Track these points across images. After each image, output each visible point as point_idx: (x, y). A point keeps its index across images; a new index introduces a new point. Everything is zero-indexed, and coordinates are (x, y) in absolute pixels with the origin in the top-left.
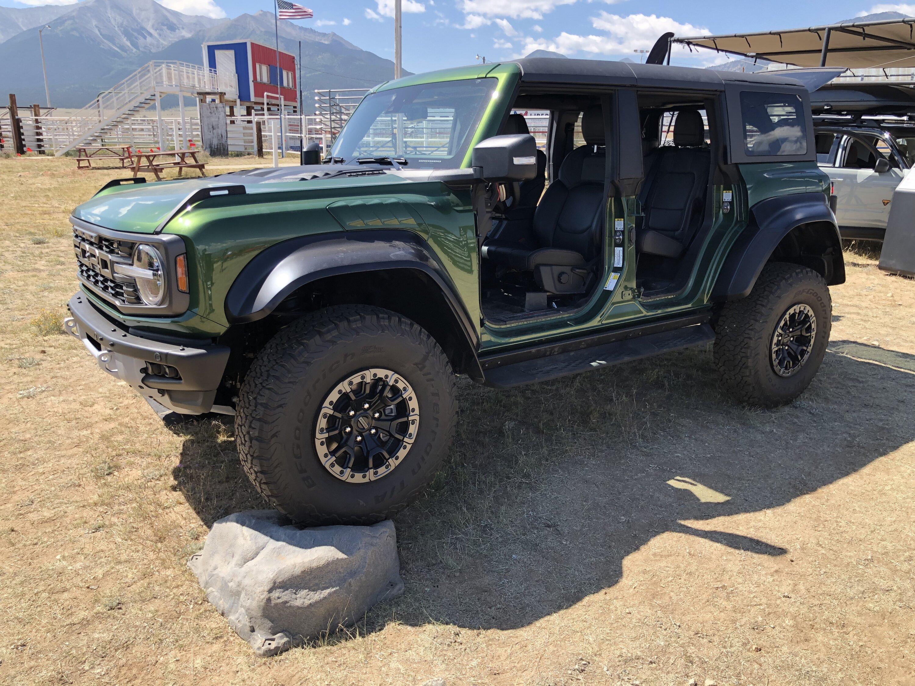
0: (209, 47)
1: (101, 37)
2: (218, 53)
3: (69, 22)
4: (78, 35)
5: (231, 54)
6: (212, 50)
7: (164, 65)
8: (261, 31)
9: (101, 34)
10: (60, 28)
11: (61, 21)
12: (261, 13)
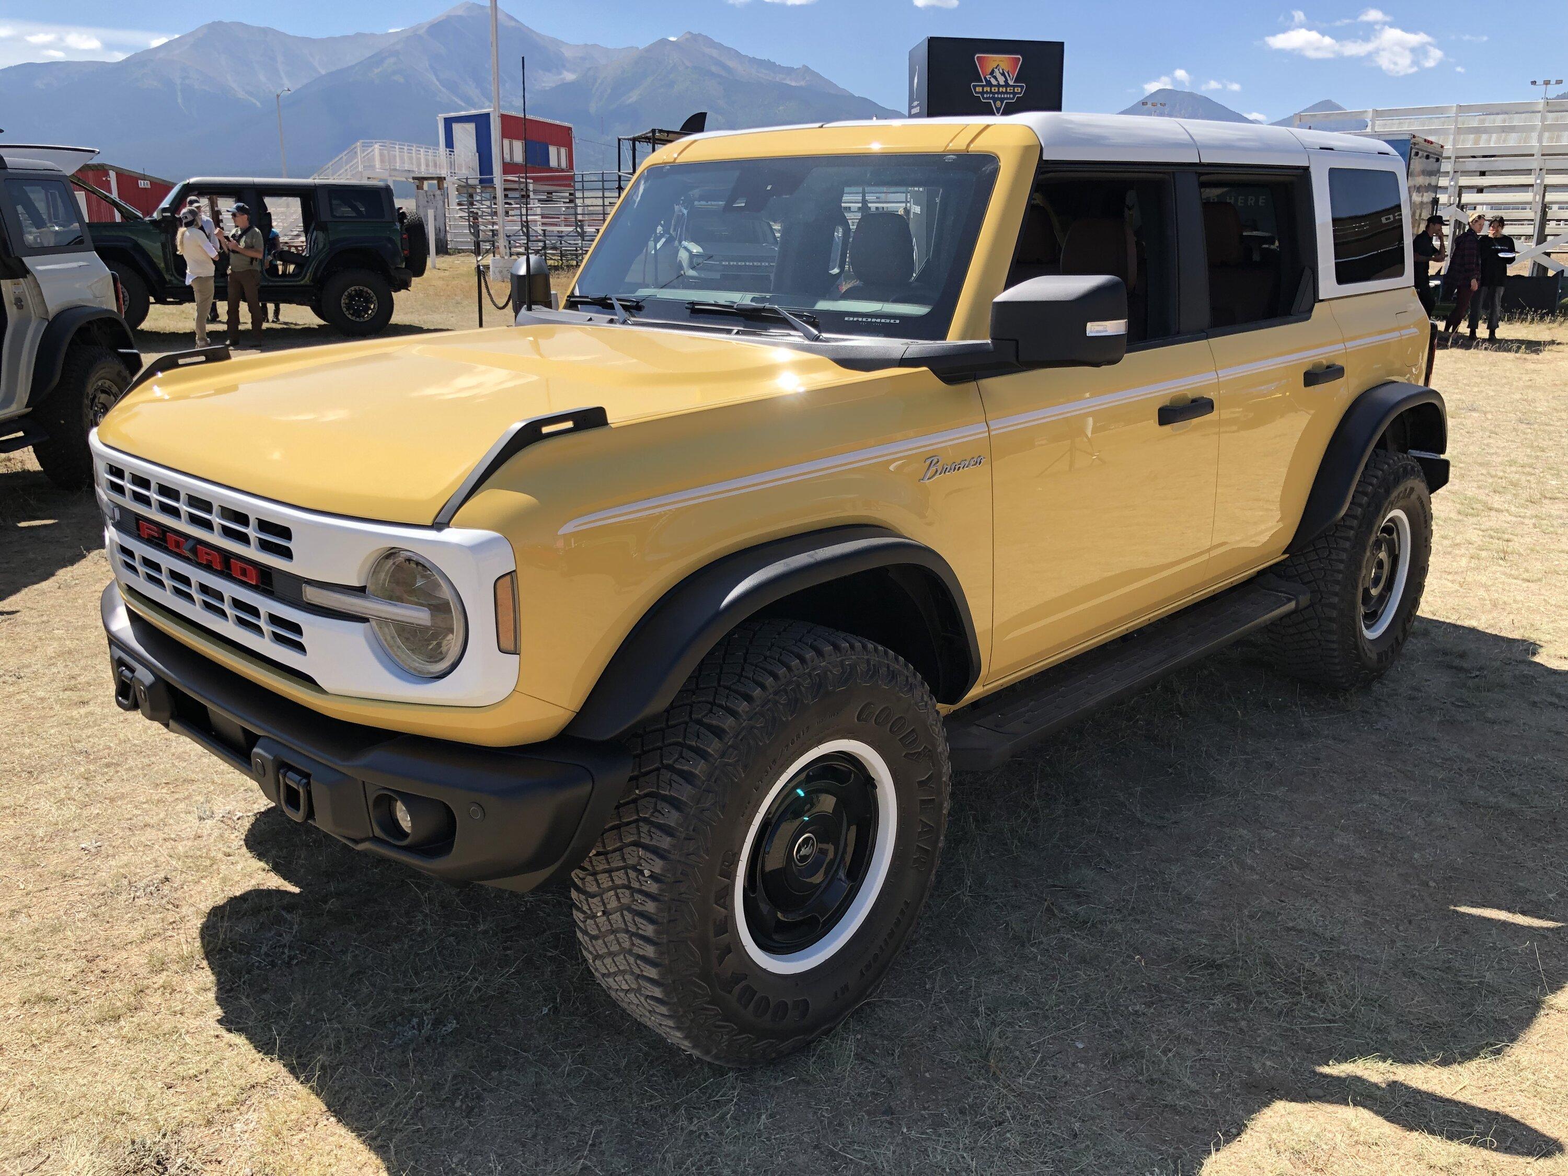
0: (445, 119)
1: (438, 83)
2: (456, 127)
3: (392, 60)
4: (402, 80)
5: (471, 127)
6: (449, 122)
7: (377, 146)
8: (687, 68)
9: (438, 80)
10: (376, 71)
11: (378, 59)
12: (688, 36)
